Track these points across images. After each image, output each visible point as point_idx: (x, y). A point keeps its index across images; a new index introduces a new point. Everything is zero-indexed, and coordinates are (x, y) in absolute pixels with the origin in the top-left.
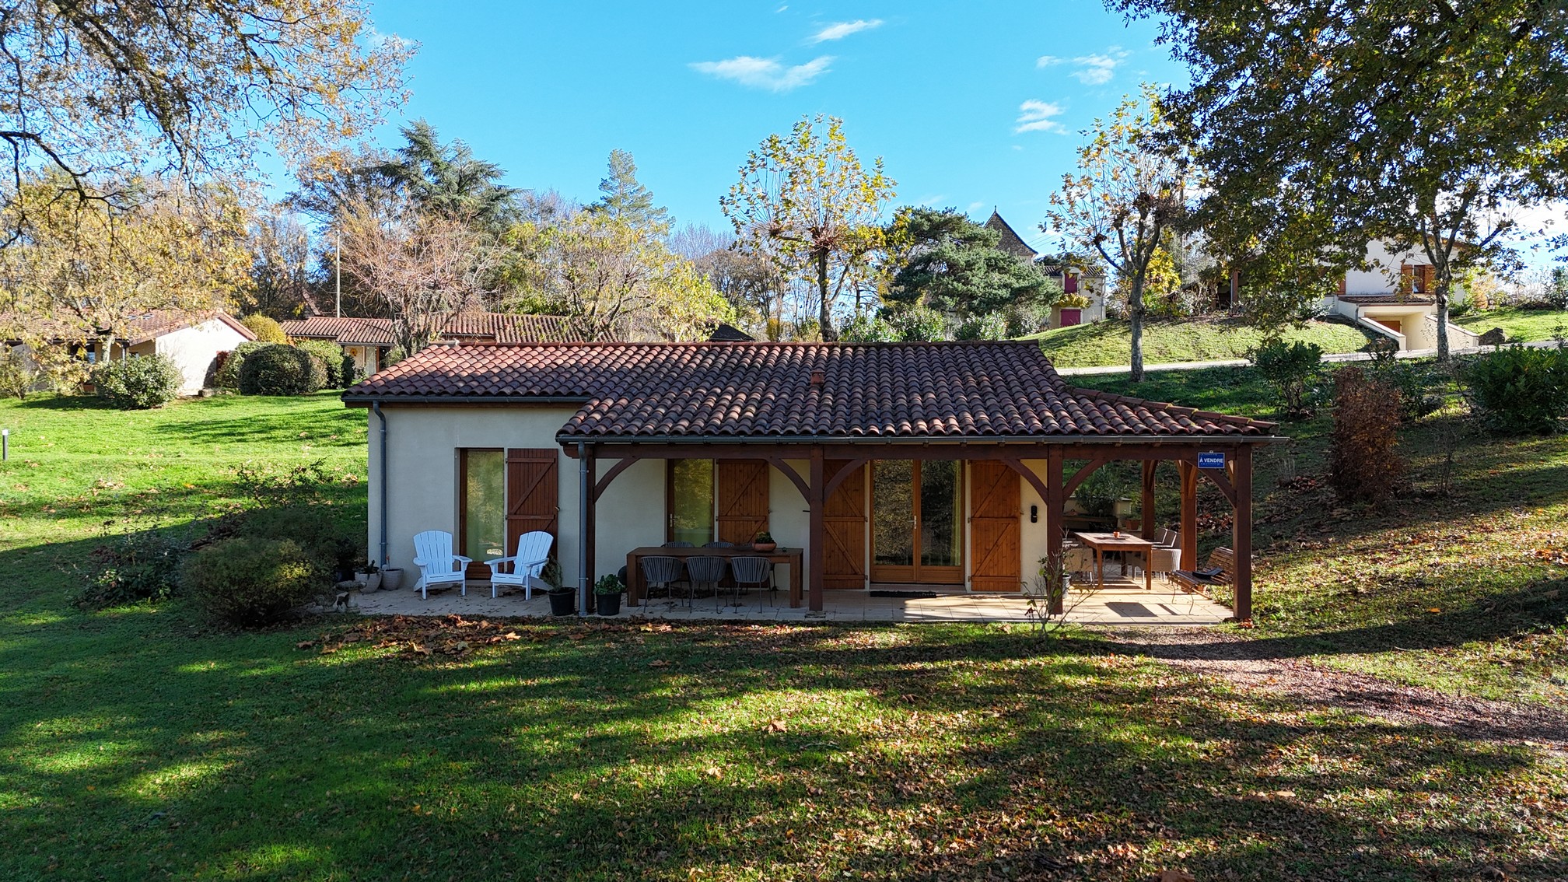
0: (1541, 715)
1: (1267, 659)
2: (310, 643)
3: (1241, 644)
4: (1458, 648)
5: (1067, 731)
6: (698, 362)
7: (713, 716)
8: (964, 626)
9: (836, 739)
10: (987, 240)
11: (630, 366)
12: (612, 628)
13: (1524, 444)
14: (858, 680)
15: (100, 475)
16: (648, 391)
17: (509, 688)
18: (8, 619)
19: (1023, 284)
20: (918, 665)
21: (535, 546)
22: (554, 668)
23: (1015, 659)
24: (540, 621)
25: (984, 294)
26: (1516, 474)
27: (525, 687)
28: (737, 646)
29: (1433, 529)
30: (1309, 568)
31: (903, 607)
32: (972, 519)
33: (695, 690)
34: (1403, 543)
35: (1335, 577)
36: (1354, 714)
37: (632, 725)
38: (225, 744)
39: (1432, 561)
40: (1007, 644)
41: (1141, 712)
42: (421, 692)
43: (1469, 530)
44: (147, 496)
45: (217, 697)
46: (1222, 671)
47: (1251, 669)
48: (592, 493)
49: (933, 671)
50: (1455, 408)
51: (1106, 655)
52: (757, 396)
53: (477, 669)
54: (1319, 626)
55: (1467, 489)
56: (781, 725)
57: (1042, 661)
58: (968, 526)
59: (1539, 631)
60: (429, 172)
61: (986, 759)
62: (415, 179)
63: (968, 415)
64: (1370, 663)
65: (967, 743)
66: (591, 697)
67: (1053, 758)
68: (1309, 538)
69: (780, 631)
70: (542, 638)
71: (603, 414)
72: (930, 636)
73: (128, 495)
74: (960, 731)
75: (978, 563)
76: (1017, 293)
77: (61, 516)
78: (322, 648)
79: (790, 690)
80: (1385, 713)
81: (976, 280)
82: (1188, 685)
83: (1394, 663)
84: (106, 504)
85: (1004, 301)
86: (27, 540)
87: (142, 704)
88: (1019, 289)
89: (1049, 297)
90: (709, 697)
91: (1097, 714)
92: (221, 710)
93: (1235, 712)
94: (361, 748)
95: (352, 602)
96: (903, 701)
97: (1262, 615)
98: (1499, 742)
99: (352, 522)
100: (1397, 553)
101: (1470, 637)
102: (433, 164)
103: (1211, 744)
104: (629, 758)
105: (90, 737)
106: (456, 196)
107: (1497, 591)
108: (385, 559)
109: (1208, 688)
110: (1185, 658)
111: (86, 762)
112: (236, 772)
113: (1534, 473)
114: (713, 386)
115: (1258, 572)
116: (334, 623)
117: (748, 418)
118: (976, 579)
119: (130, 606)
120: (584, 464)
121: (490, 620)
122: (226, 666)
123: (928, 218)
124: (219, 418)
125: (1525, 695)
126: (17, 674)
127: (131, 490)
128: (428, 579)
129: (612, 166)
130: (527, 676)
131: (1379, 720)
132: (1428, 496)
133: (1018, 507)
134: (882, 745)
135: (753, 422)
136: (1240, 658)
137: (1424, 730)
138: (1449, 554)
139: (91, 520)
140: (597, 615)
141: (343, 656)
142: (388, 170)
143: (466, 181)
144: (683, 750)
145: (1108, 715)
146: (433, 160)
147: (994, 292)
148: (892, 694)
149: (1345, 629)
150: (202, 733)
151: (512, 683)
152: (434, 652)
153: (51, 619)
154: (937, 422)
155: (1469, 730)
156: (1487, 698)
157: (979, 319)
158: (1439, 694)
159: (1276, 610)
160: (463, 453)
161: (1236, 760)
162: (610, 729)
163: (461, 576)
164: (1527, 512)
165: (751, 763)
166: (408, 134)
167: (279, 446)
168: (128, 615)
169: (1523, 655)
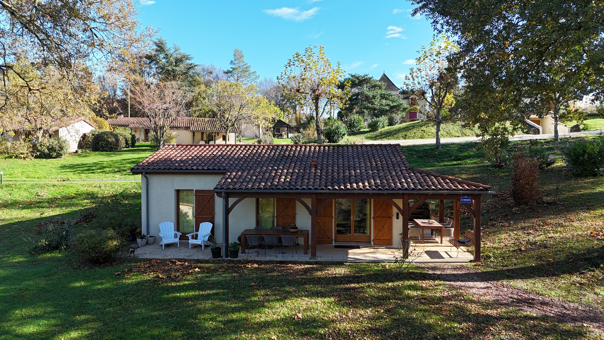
0: (590, 310)
1: (486, 281)
2: (120, 273)
3: (476, 274)
4: (559, 277)
5: (409, 319)
6: (268, 153)
7: (274, 311)
8: (371, 264)
9: (321, 322)
10: (380, 87)
11: (242, 156)
12: (235, 266)
13: (587, 180)
14: (330, 292)
15: (38, 190)
16: (249, 168)
17: (196, 295)
18: (4, 259)
19: (395, 104)
20: (353, 285)
21: (206, 228)
22: (213, 285)
23: (390, 283)
24: (207, 262)
25: (379, 108)
26: (583, 195)
27: (202, 295)
28: (283, 275)
29: (551, 219)
30: (503, 236)
31: (347, 254)
32: (374, 217)
33: (267, 297)
34: (539, 225)
35: (513, 241)
36: (519, 310)
37: (243, 315)
38: (87, 321)
39: (550, 236)
40: (387, 275)
41: (438, 309)
42: (162, 297)
43: (564, 220)
44: (56, 199)
45: (84, 298)
46: (469, 287)
47: (480, 286)
48: (227, 211)
49: (359, 288)
50: (560, 163)
51: (425, 280)
52: (291, 171)
53: (185, 285)
54: (506, 266)
55: (564, 201)
56: (300, 315)
57: (400, 283)
58: (372, 220)
59: (590, 271)
60: (164, 58)
61: (378, 332)
62: (158, 61)
63: (372, 181)
64: (526, 284)
65: (371, 324)
66: (227, 300)
67: (404, 332)
68: (503, 221)
69: (300, 267)
70: (209, 270)
71: (232, 179)
72: (357, 270)
73: (49, 199)
74: (369, 318)
75: (376, 234)
76: (392, 108)
77: (24, 208)
78: (124, 275)
79: (303, 298)
80: (531, 310)
81: (376, 103)
82: (456, 295)
83: (534, 284)
84: (41, 203)
85: (387, 111)
86: (11, 219)
87: (56, 302)
88: (393, 106)
89: (404, 109)
90: (272, 301)
91: (421, 310)
92: (86, 305)
93: (474, 309)
94: (140, 325)
95: (136, 253)
96: (347, 303)
97: (485, 259)
98: (573, 324)
99: (136, 212)
100: (537, 231)
101: (564, 272)
102: (165, 55)
103: (464, 325)
104: (242, 331)
105: (37, 317)
106: (174, 68)
107: (574, 252)
108: (148, 232)
109: (463, 297)
110: (455, 281)
111: (35, 330)
112: (91, 335)
113: (590, 195)
114: (274, 165)
115: (483, 237)
116: (129, 262)
117: (287, 181)
118: (375, 241)
119: (50, 253)
120: (224, 200)
121: (189, 261)
122: (89, 283)
123: (357, 78)
124: (84, 163)
125: (584, 300)
126: (8, 287)
127: (50, 196)
128: (165, 241)
129: (235, 55)
130: (203, 290)
131: (528, 313)
132: (549, 203)
133: (392, 213)
134: (338, 325)
135: (290, 183)
136: (476, 281)
137: (545, 318)
138: (557, 232)
139: (35, 209)
140: (229, 258)
141: (132, 279)
142: (149, 57)
143: (178, 61)
144: (262, 327)
145: (425, 310)
146: (166, 53)
147: (383, 107)
148: (343, 300)
149: (516, 267)
150: (79, 316)
151: (197, 293)
152: (167, 277)
153: (21, 259)
154: (360, 184)
155: (562, 318)
156: (569, 301)
157: (378, 119)
158: (551, 299)
159: (490, 257)
160: (178, 192)
161: (474, 333)
162: (235, 316)
163: (177, 240)
164: (587, 212)
165: (289, 334)
166: (155, 43)
167: (107, 175)
168: (49, 258)
169: (584, 281)
